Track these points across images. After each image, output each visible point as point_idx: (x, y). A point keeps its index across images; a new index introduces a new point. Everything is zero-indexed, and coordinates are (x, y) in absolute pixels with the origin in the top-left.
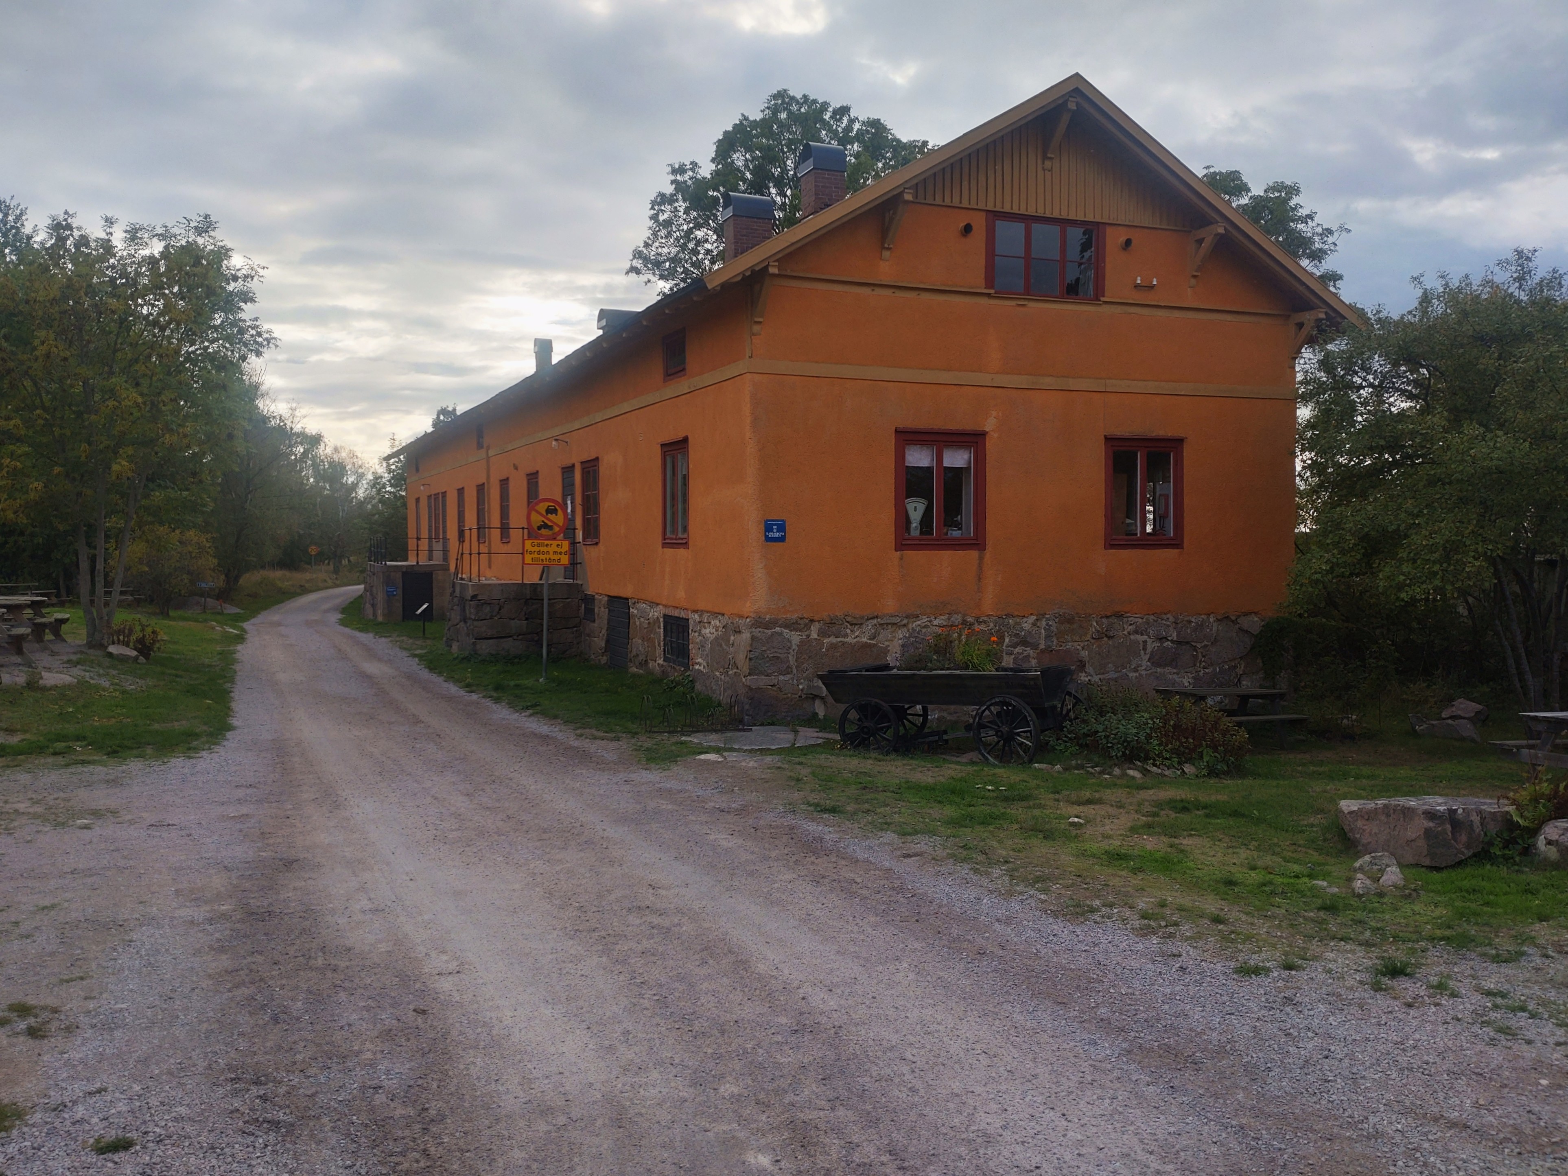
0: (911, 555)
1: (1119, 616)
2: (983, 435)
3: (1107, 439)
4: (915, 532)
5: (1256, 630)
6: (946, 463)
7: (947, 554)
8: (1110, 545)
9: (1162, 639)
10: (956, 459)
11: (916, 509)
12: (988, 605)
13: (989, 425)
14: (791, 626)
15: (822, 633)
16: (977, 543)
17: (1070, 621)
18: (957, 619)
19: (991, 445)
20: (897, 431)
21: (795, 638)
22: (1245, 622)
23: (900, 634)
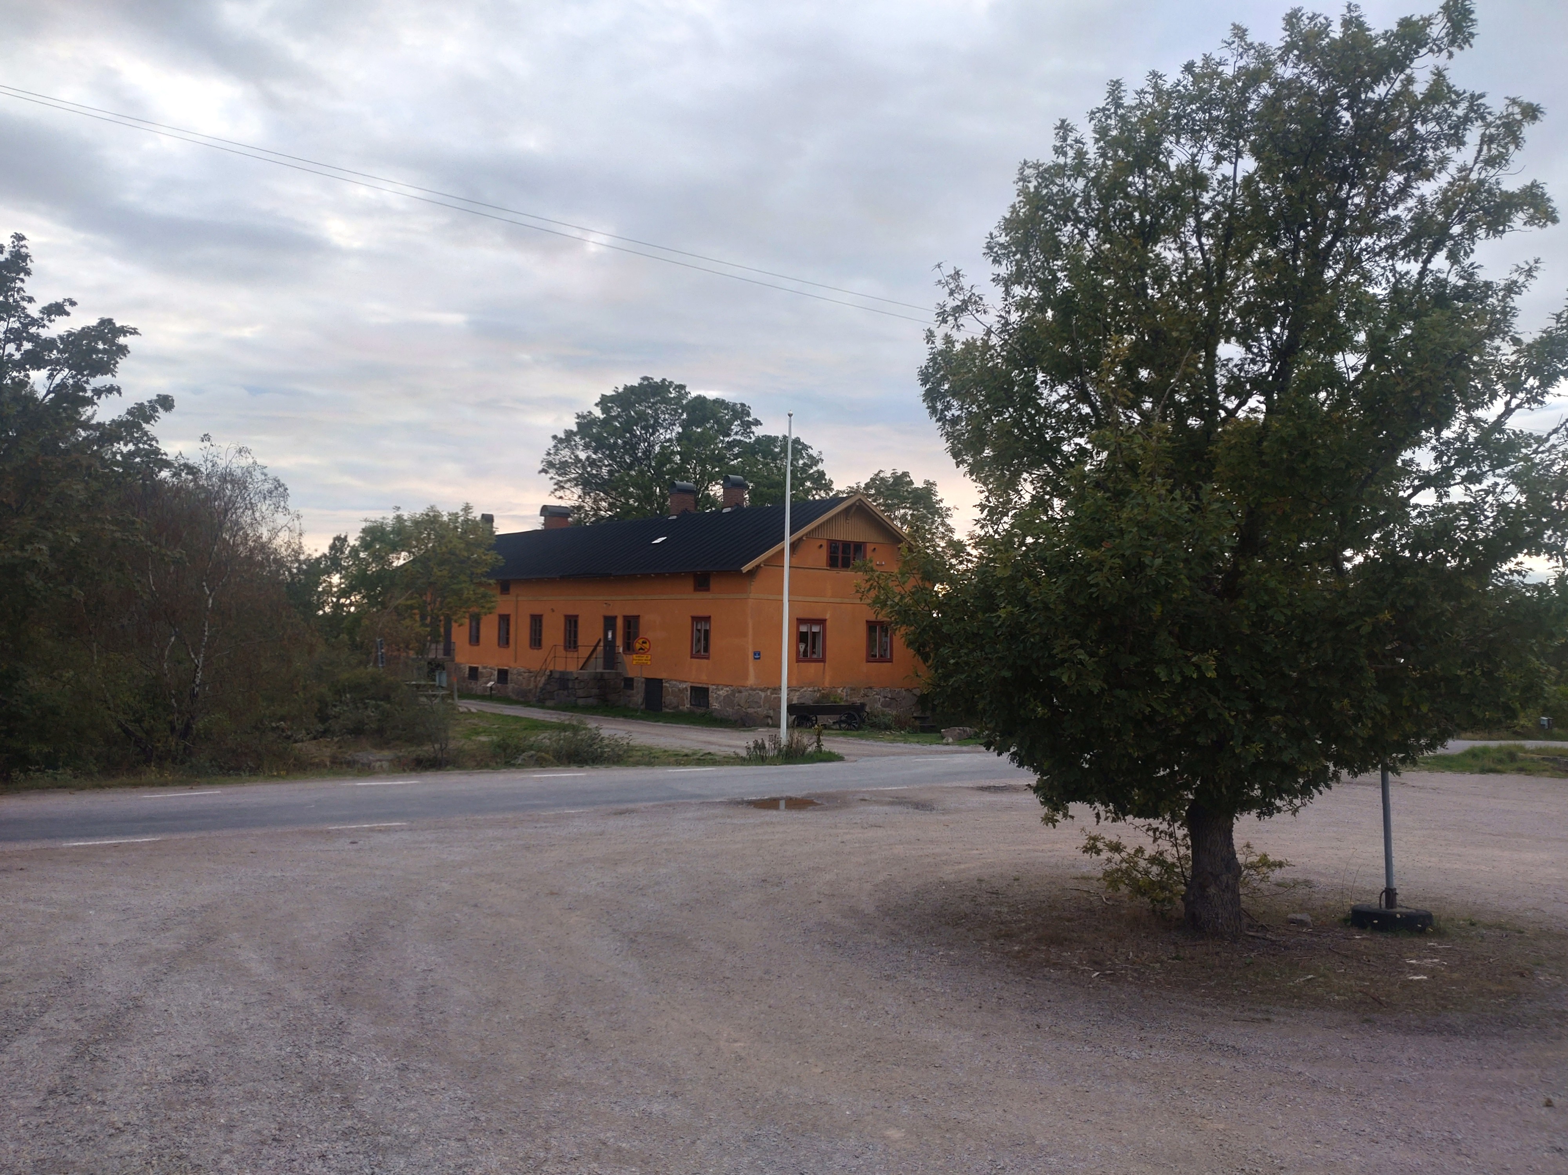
0: (801, 664)
1: (871, 688)
2: (825, 620)
3: (867, 622)
4: (801, 656)
5: (919, 694)
6: (813, 630)
7: (813, 664)
8: (868, 661)
9: (885, 697)
10: (815, 629)
11: (802, 647)
12: (827, 684)
13: (828, 617)
14: (762, 690)
15: (772, 694)
16: (823, 660)
17: (854, 690)
18: (816, 688)
19: (828, 623)
20: (797, 619)
21: (763, 694)
22: (915, 691)
23: (798, 693)
